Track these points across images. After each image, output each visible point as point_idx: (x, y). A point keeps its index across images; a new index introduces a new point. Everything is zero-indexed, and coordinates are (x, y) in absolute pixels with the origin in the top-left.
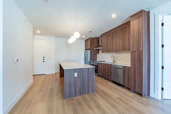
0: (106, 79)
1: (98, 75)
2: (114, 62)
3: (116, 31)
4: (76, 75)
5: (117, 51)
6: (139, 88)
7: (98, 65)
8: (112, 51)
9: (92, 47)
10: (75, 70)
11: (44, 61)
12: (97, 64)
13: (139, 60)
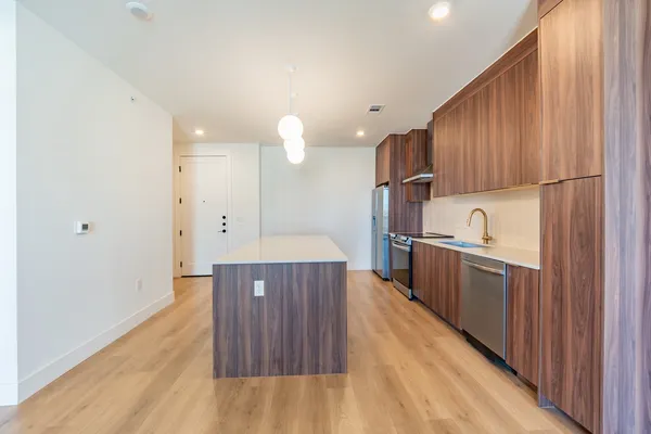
0: (439, 316)
1: (414, 298)
2: (487, 239)
3: (488, 86)
4: (259, 288)
5: (493, 186)
6: (580, 394)
7: (415, 250)
8: (470, 187)
9: (400, 173)
10: (256, 270)
11: (224, 231)
12: (411, 246)
13: (580, 235)
